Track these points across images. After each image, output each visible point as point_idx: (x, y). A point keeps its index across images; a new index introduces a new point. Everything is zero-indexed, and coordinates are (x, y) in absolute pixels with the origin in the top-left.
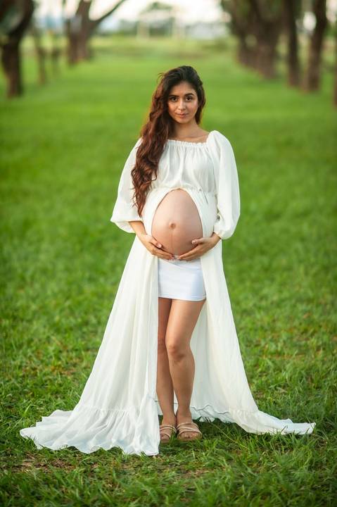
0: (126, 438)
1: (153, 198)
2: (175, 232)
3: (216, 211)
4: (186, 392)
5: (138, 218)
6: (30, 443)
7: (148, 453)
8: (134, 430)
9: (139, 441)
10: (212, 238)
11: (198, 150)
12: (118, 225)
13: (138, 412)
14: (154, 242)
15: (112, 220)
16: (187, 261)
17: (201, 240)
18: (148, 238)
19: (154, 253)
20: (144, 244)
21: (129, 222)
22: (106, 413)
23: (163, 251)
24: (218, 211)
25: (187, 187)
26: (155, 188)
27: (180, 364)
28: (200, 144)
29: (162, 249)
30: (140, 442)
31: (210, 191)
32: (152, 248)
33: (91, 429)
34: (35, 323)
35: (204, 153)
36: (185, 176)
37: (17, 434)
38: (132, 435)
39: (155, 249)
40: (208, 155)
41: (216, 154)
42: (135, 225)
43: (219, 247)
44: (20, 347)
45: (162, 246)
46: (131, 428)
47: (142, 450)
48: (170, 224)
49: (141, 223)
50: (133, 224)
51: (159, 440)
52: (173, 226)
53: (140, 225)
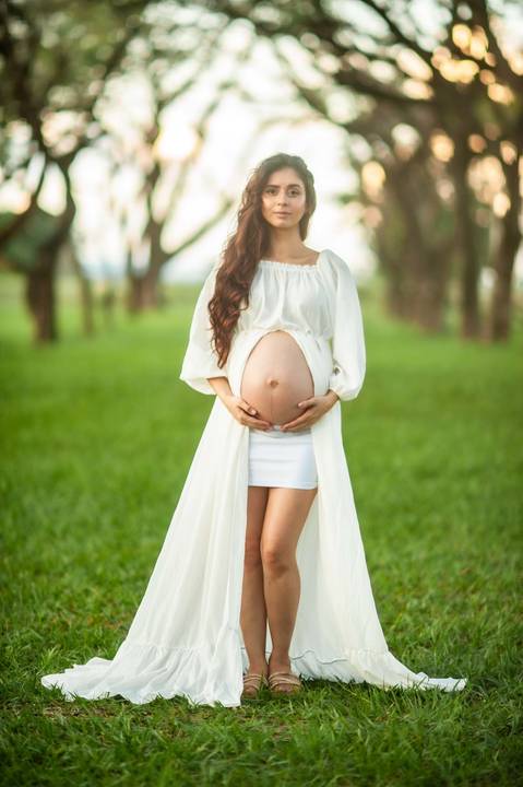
0: (194, 685)
1: (241, 344)
2: (276, 392)
3: (332, 362)
4: (286, 627)
5: (220, 373)
6: (56, 692)
7: (226, 703)
8: (206, 674)
9: (212, 687)
10: (327, 398)
11: (305, 276)
12: (190, 384)
13: (212, 649)
14: (246, 407)
15: (182, 377)
16: (294, 432)
17: (311, 401)
18: (236, 400)
19: (244, 422)
20: (230, 410)
21: (209, 379)
22: (166, 652)
23: (257, 419)
24: (335, 362)
25: (291, 328)
26: (242, 329)
27: (282, 580)
28: (307, 267)
29: (257, 416)
30: (215, 690)
32: (242, 414)
33: (144, 673)
34: (67, 575)
35: (314, 279)
36: (286, 313)
37: (37, 683)
38: (203, 682)
39: (245, 416)
40: (319, 283)
41: (331, 281)
42: (217, 384)
44: (44, 598)
45: (257, 414)
46: (201, 672)
47: (216, 699)
48: (269, 381)
49: (225, 379)
50: (214, 382)
51: (242, 689)
52: (273, 384)
53: (223, 381)
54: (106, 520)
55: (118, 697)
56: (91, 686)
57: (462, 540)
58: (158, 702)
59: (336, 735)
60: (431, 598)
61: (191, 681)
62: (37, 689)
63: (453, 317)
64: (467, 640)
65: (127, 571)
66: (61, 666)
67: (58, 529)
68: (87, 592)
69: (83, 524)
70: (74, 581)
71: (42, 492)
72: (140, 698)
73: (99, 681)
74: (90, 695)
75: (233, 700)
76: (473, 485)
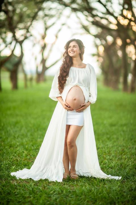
0: (50, 176)
1: (66, 89)
3: (89, 94)
5: (60, 95)
6: (14, 178)
7: (58, 181)
8: (53, 173)
10: (88, 103)
11: (83, 71)
13: (55, 167)
18: (64, 103)
22: (43, 168)
24: (90, 94)
25: (80, 85)
26: (67, 85)
27: (72, 149)
28: (83, 69)
30: (56, 177)
31: (87, 87)
33: (38, 173)
34: (18, 148)
35: (85, 72)
37: (9, 174)
38: (53, 175)
42: (59, 98)
44: (12, 153)
46: (52, 173)
47: (56, 180)
48: (74, 99)
49: (61, 97)
50: (58, 98)
54: (29, 134)
55: (31, 179)
56: (23, 176)
57: (121, 142)
58: (41, 180)
59: (87, 190)
60: (113, 156)
61: (50, 175)
62: (9, 176)
63: (121, 86)
64: (122, 167)
65: (34, 147)
66: (16, 170)
67: (16, 136)
68: (23, 152)
69: (23, 135)
70: (20, 149)
71: (12, 127)
72: (36, 179)
73: (26, 174)
74: (23, 178)
75: (60, 180)
76: (125, 128)
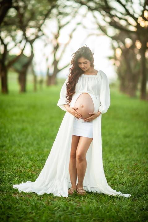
0: (55, 191)
2: (83, 109)
4: (82, 176)
6: (16, 190)
10: (98, 113)
11: (93, 78)
17: (93, 113)
21: (64, 105)
27: (81, 163)
28: (94, 75)
41: (101, 79)
43: (100, 116)
44: (16, 163)
48: (82, 106)
54: (35, 143)
57: (135, 156)
58: (45, 195)
59: (94, 207)
60: (125, 171)
62: (11, 188)
63: (138, 93)
64: (134, 183)
65: (40, 158)
67: (21, 145)
68: (28, 162)
69: (29, 144)
70: (24, 159)
71: (18, 134)
72: (40, 193)
74: (26, 191)
76: (140, 140)
